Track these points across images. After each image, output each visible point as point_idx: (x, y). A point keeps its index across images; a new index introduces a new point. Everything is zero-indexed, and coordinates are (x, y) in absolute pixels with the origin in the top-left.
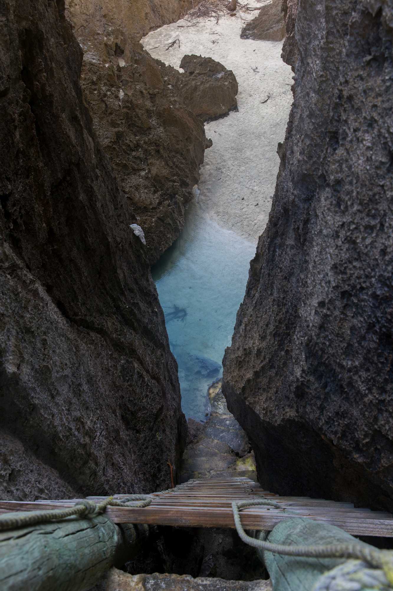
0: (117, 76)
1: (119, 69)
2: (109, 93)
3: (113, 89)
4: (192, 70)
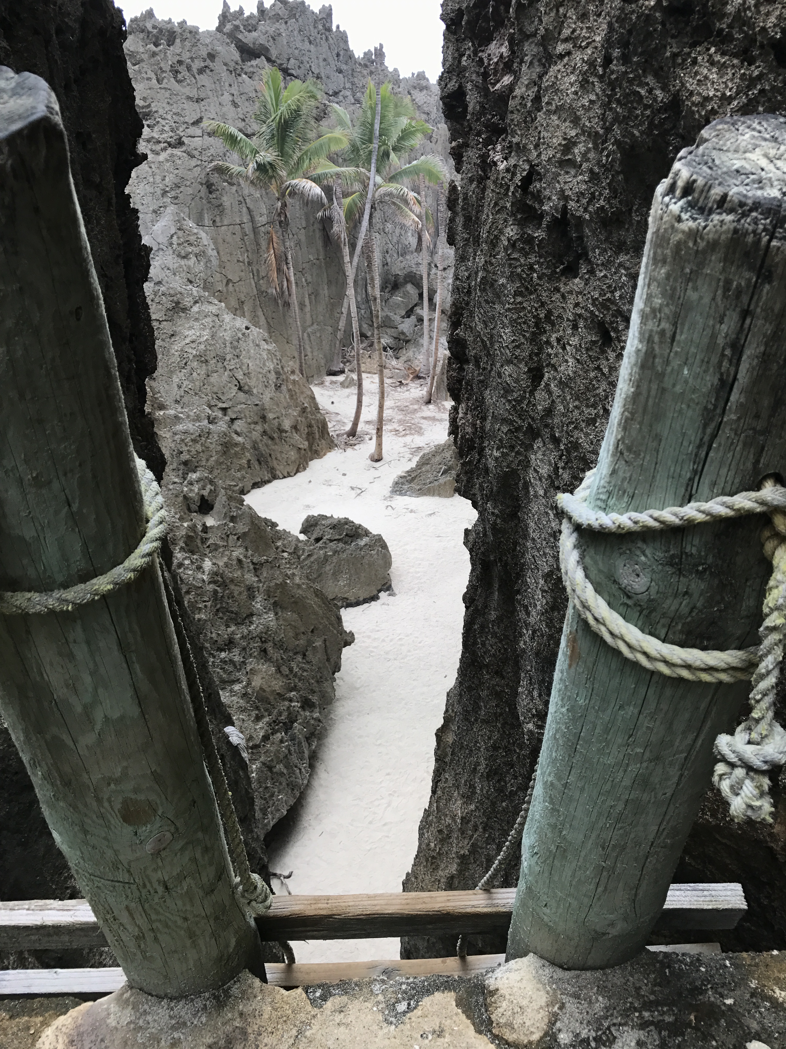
0: (202, 539)
1: (205, 529)
2: (187, 562)
3: (195, 557)
4: (320, 535)
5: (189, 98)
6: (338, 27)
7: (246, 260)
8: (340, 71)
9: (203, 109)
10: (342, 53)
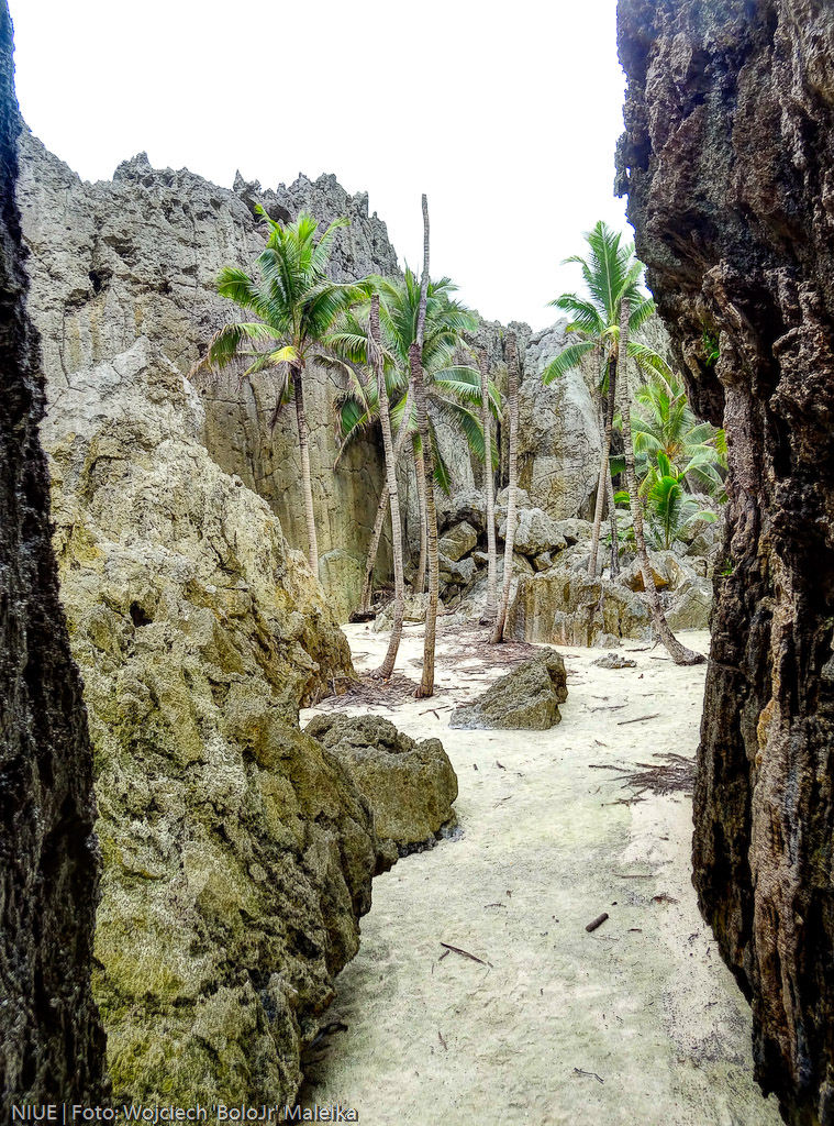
5: (182, 240)
6: (375, 214)
7: (245, 449)
8: (377, 262)
9: (199, 256)
10: (379, 242)
